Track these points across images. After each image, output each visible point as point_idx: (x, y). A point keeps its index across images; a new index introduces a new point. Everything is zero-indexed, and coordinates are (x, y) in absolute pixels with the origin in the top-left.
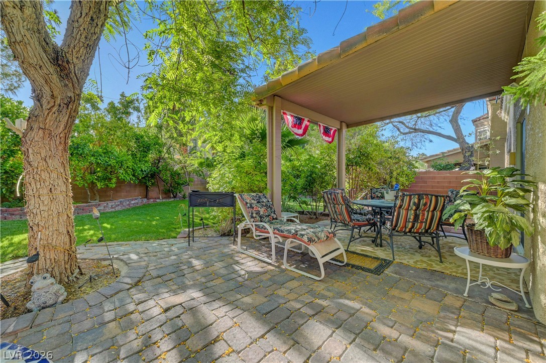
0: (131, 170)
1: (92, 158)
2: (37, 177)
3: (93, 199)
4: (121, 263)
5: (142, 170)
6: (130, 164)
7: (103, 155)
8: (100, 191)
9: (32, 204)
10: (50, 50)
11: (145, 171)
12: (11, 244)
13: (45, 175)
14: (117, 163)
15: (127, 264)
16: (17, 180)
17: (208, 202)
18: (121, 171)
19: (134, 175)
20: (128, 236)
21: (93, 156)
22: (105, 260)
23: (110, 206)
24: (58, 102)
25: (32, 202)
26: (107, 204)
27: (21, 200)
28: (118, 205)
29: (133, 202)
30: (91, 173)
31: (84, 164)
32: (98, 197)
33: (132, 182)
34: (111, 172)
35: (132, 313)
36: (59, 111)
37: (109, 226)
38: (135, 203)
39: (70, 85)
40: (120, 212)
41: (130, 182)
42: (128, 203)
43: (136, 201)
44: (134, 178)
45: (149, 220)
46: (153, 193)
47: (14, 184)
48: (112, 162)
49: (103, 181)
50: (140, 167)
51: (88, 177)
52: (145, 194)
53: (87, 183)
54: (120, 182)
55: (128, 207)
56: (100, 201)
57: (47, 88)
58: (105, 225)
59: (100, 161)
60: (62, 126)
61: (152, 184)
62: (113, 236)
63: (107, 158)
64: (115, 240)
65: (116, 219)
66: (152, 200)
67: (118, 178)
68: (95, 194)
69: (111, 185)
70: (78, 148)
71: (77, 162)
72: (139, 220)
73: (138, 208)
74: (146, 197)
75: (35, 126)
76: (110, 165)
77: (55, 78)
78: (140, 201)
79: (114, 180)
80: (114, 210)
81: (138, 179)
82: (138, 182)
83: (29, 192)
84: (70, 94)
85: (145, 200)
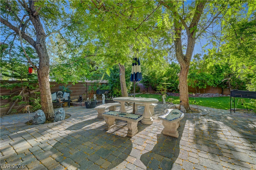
0: (213, 81)
1: (197, 78)
2: (181, 85)
3: (198, 92)
4: (201, 111)
5: (218, 81)
6: (212, 79)
7: (201, 76)
8: (200, 90)
9: (180, 91)
10: (183, 57)
11: (220, 81)
12: (177, 101)
13: (183, 84)
14: (206, 79)
15: (202, 111)
16: (178, 86)
17: (241, 95)
18: (208, 82)
19: (214, 83)
20: (206, 105)
21: (197, 77)
22: (197, 109)
23: (204, 95)
24: (185, 68)
25: (180, 90)
26: (203, 94)
27: (178, 90)
28: (207, 96)
29: (214, 95)
30: (197, 83)
31: (194, 80)
32: (200, 92)
33: (214, 86)
34: (205, 82)
35: (200, 119)
36: (185, 70)
37: (201, 102)
38: (215, 96)
39: (187, 63)
40: (207, 98)
41: (213, 86)
42: (212, 95)
43: (216, 95)
44: (215, 85)
45: (218, 102)
46: (226, 92)
47: (177, 87)
48: (204, 78)
49: (201, 86)
50: (217, 80)
51: (196, 84)
52: (222, 92)
53: (195, 86)
54: (208, 87)
55: (212, 97)
56: (200, 93)
57: (183, 66)
58: (200, 101)
59: (199, 79)
60: (186, 73)
61: (225, 87)
62: (201, 104)
63: (202, 77)
64: (201, 105)
65: (204, 100)
66: (225, 95)
67: (207, 84)
68: (199, 91)
69: (204, 88)
70: (192, 75)
71: (192, 79)
72: (214, 102)
73: (216, 98)
74: (222, 93)
75: (181, 74)
76: (203, 80)
77: (184, 63)
78: (218, 95)
79: (205, 86)
80: (205, 97)
81: (217, 85)
82: (217, 86)
83: (180, 88)
84: (187, 66)
85: (221, 95)
